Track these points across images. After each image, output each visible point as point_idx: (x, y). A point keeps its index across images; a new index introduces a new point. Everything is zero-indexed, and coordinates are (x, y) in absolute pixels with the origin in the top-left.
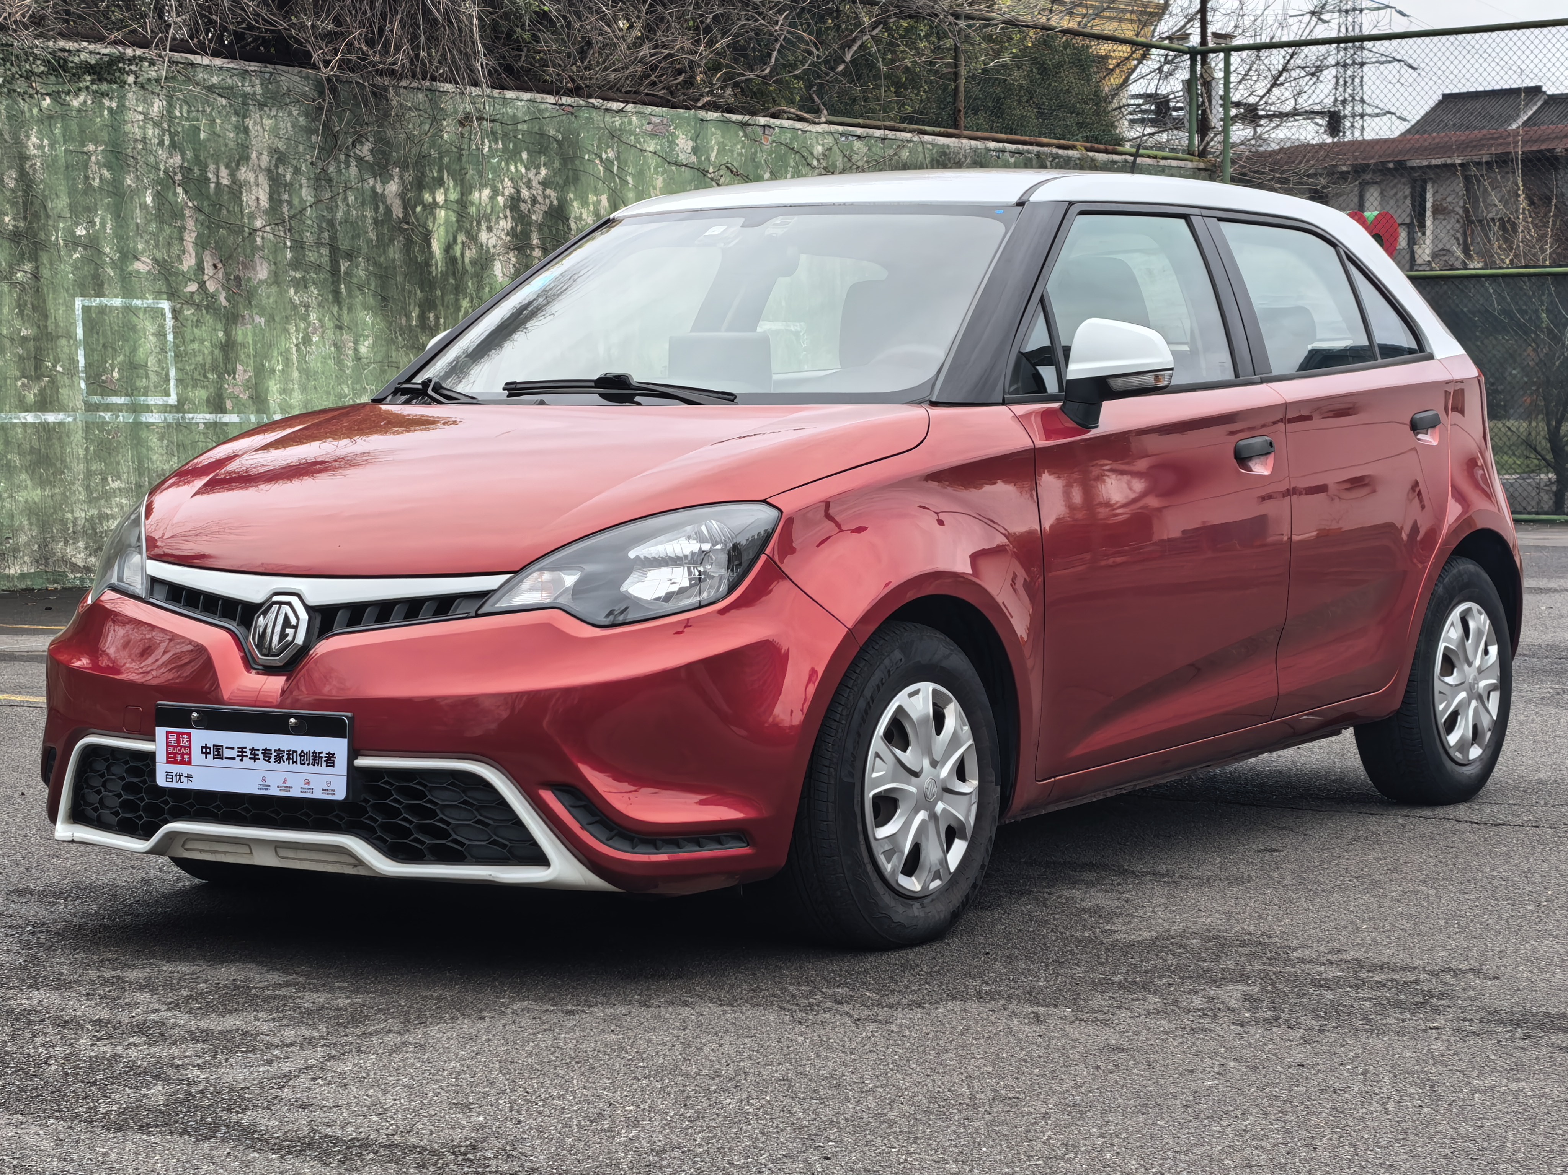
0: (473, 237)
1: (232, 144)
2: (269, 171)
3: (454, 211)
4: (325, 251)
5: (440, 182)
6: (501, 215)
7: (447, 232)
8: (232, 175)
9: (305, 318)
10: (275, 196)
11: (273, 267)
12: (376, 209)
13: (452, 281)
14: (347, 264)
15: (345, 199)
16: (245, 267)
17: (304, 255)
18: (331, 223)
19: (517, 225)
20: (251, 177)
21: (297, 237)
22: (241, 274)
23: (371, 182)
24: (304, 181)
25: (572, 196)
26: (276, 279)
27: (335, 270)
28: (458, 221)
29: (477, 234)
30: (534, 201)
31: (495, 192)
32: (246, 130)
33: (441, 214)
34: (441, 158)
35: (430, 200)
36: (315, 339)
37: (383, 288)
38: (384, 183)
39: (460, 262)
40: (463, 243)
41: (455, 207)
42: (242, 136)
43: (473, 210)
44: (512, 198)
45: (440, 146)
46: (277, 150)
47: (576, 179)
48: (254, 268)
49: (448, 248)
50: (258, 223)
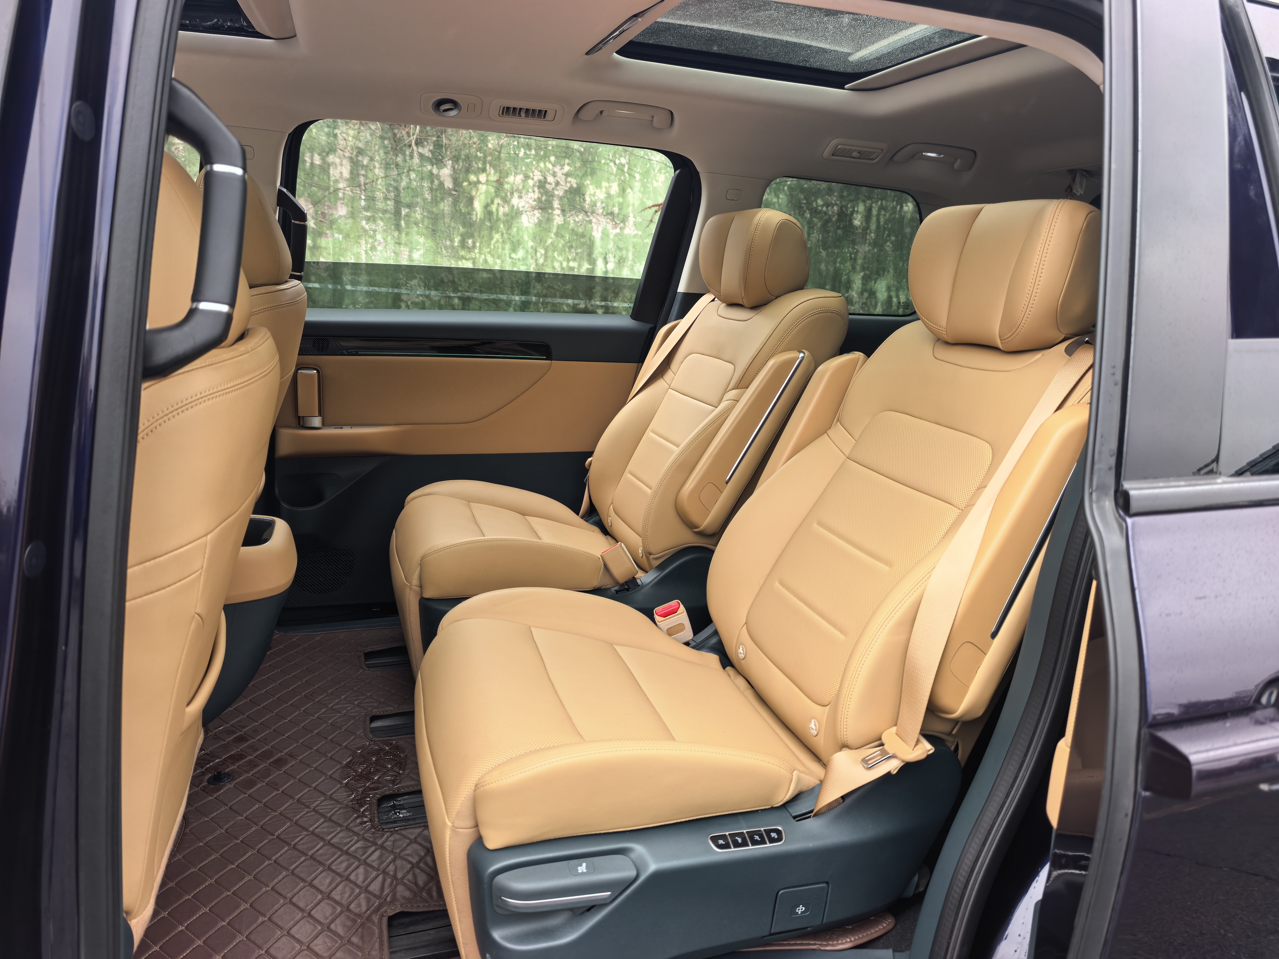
0: (506, 201)
1: (323, 143)
2: (351, 158)
3: (493, 186)
4: (391, 203)
5: (484, 170)
6: (530, 190)
7: (486, 197)
8: (323, 159)
9: (373, 237)
10: (355, 172)
11: (350, 209)
12: (432, 182)
13: (488, 224)
14: (407, 210)
15: (408, 175)
16: (329, 207)
17: (375, 204)
18: (397, 189)
19: (542, 196)
20: (337, 161)
21: (370, 194)
22: (326, 211)
23: (429, 167)
24: (377, 165)
25: (588, 182)
26: (352, 215)
27: (397, 213)
28: (496, 192)
29: (510, 200)
30: (557, 184)
31: (527, 177)
32: (335, 136)
33: (483, 188)
34: (485, 157)
35: (475, 179)
36: (379, 248)
37: (433, 225)
38: (439, 168)
39: (495, 214)
40: (498, 204)
41: (495, 184)
42: (332, 139)
43: (506, 186)
44: (540, 181)
45: (486, 151)
46: (358, 148)
47: (593, 173)
48: (336, 209)
49: (487, 206)
50: (341, 185)
